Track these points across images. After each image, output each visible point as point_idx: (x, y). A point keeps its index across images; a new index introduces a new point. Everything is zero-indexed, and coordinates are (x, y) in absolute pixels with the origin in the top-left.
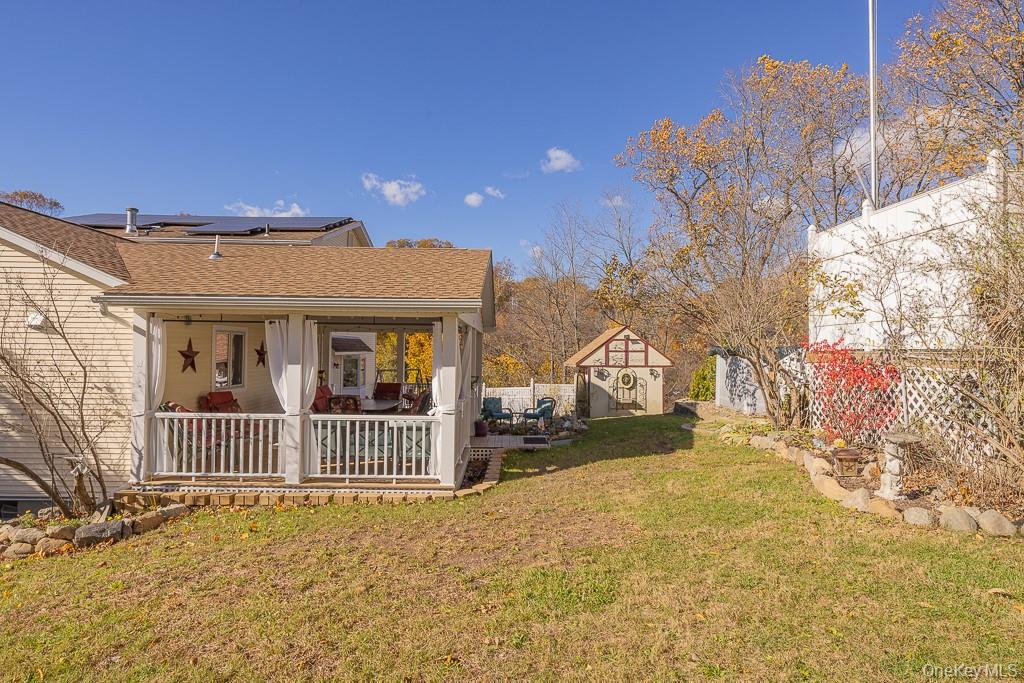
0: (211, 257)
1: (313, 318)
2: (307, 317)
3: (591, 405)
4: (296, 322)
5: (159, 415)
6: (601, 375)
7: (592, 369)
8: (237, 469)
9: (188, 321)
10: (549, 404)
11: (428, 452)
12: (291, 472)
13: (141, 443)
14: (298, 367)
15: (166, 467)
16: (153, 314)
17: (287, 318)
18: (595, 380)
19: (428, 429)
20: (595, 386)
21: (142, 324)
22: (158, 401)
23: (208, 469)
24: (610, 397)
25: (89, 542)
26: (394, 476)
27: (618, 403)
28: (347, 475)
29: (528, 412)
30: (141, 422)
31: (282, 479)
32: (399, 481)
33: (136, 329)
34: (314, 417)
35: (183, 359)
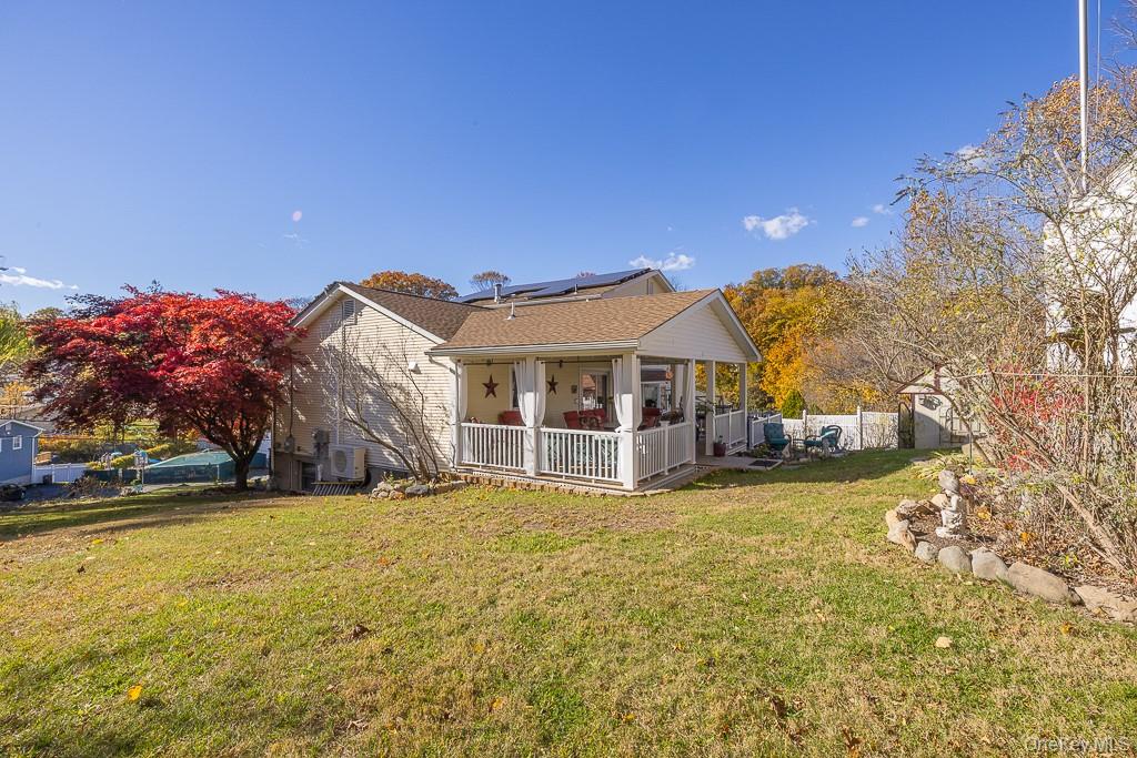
0: (510, 318)
1: (542, 358)
2: (538, 359)
3: (917, 435)
4: (530, 362)
5: (463, 424)
6: (928, 403)
7: (917, 396)
8: (502, 464)
9: (489, 363)
10: (833, 432)
11: (616, 459)
12: (529, 466)
13: (455, 442)
14: (532, 394)
15: (468, 458)
16: (459, 361)
17: (524, 359)
18: (919, 408)
19: (616, 443)
20: (920, 415)
21: (453, 366)
22: (463, 416)
23: (488, 462)
24: (941, 428)
25: (411, 495)
26: (593, 477)
27: (952, 436)
28: (563, 474)
29: (809, 439)
30: (454, 427)
31: (524, 472)
32: (597, 481)
33: (451, 370)
34: (544, 429)
35: (486, 389)
